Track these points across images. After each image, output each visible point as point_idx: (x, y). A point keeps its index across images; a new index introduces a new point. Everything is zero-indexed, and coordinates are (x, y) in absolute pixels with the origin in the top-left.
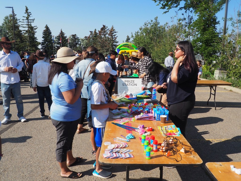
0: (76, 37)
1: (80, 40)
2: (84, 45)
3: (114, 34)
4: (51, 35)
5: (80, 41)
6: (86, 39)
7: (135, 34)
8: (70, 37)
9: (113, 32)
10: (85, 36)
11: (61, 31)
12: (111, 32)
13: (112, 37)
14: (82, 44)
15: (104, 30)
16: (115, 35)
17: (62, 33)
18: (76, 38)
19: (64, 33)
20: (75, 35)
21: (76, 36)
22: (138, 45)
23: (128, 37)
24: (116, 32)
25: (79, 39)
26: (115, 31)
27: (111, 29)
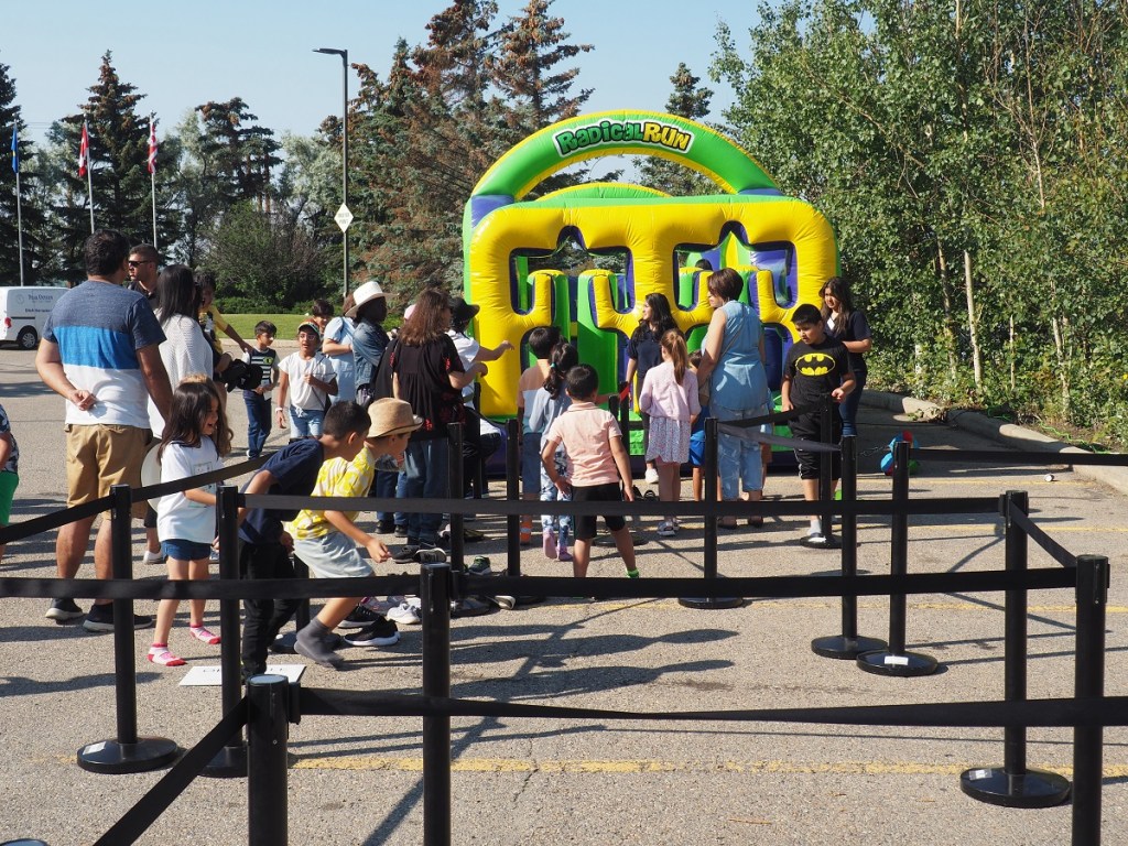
0: (246, 124)
1: (276, 154)
2: (313, 195)
3: (557, 69)
4: (10, 106)
5: (278, 161)
6: (334, 142)
7: (760, 36)
8: (191, 126)
9: (542, 51)
10: (325, 117)
11: (108, 73)
12: (519, 50)
13: (537, 100)
14: (298, 183)
15: (465, 38)
16: (562, 81)
17: (113, 95)
18: (242, 132)
19: (134, 93)
20: (237, 104)
21: (245, 117)
22: (794, 163)
23: (686, 81)
24: (571, 51)
25: (276, 138)
26: (561, 43)
27: (525, 15)
